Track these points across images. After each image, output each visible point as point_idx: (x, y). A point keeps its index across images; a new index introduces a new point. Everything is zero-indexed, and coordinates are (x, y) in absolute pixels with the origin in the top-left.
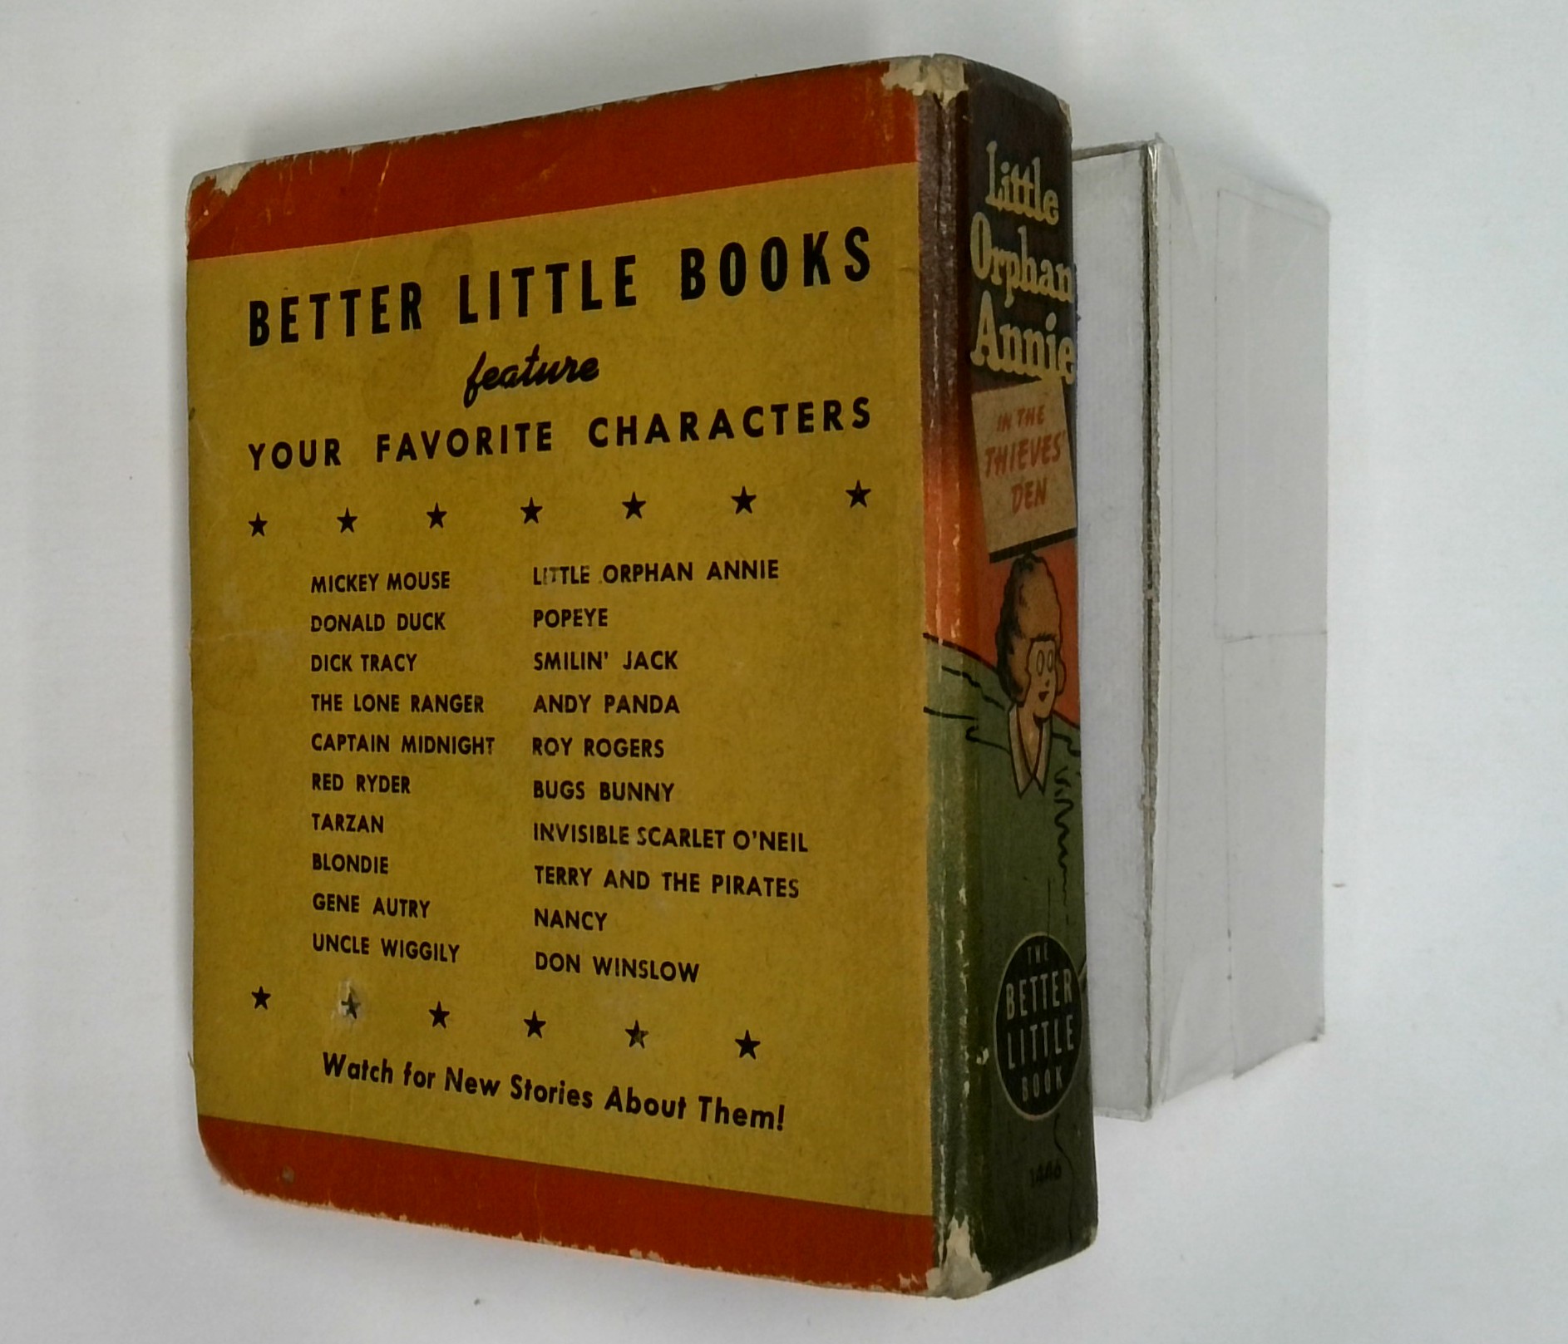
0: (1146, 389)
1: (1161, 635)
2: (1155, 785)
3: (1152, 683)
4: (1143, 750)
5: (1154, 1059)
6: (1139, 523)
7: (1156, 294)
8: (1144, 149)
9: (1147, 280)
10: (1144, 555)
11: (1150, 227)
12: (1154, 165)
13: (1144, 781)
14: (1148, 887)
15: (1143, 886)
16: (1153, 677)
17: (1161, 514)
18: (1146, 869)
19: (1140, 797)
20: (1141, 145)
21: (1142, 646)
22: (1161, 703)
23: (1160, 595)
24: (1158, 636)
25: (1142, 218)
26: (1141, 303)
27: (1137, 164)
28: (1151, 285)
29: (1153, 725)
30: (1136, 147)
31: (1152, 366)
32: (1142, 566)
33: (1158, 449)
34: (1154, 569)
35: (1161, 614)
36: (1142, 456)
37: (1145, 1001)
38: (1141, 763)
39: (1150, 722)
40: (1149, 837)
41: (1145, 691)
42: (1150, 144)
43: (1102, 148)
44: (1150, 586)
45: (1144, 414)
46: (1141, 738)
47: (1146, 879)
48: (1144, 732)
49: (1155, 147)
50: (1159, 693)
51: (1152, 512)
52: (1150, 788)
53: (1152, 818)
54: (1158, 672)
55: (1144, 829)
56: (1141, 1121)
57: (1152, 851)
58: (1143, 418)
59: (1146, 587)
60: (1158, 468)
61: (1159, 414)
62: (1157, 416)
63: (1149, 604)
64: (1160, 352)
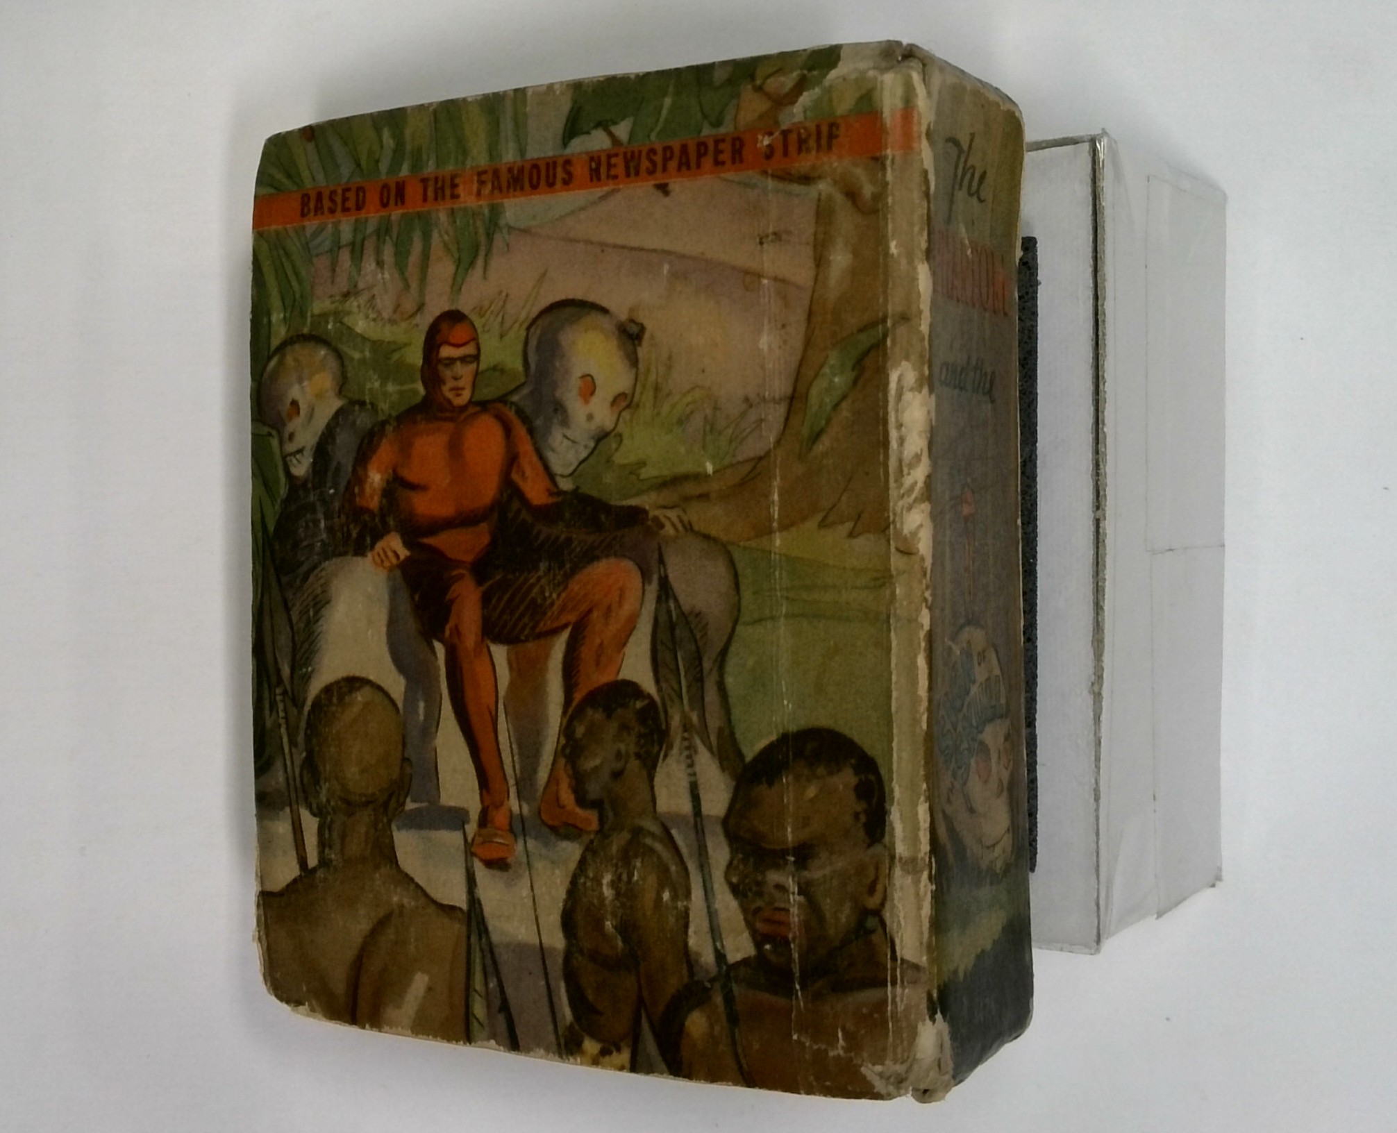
0: (1094, 342)
1: (1107, 548)
2: (1102, 675)
3: (1100, 589)
4: (1092, 644)
5: (1102, 902)
6: (1089, 455)
7: (1103, 263)
8: (1093, 141)
9: (1095, 250)
10: (1093, 482)
11: (1098, 207)
12: (1101, 156)
13: (1094, 670)
14: (1098, 759)
15: (1093, 758)
16: (1100, 584)
17: (1107, 447)
18: (1096, 744)
19: (1090, 684)
20: (1090, 138)
21: (1091, 557)
22: (1107, 606)
23: (1107, 515)
24: (1105, 550)
25: (1091, 199)
26: (1090, 270)
27: (1087, 154)
28: (1098, 256)
29: (1101, 624)
30: (1086, 140)
31: (1100, 323)
32: (1091, 491)
33: (1105, 392)
34: (1101, 493)
35: (1107, 531)
36: (1091, 399)
37: (1095, 854)
38: (1091, 656)
39: (1098, 621)
40: (1097, 717)
41: (1093, 593)
42: (1098, 137)
43: (1055, 140)
44: (1098, 508)
45: (1092, 363)
46: (1091, 634)
47: (1096, 752)
48: (1094, 630)
49: (1102, 140)
50: (1106, 596)
51: (1099, 446)
52: (1099, 677)
53: (1101, 702)
54: (1105, 579)
55: (1094, 711)
56: (1092, 954)
57: (1100, 730)
58: (1092, 366)
59: (1095, 509)
60: (1104, 408)
61: (1105, 363)
62: (1104, 364)
63: (1097, 523)
64: (1106, 311)
